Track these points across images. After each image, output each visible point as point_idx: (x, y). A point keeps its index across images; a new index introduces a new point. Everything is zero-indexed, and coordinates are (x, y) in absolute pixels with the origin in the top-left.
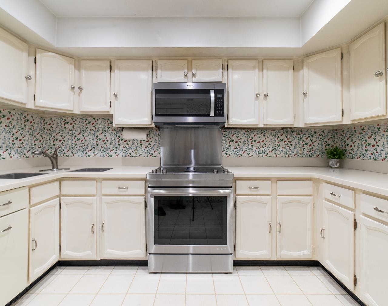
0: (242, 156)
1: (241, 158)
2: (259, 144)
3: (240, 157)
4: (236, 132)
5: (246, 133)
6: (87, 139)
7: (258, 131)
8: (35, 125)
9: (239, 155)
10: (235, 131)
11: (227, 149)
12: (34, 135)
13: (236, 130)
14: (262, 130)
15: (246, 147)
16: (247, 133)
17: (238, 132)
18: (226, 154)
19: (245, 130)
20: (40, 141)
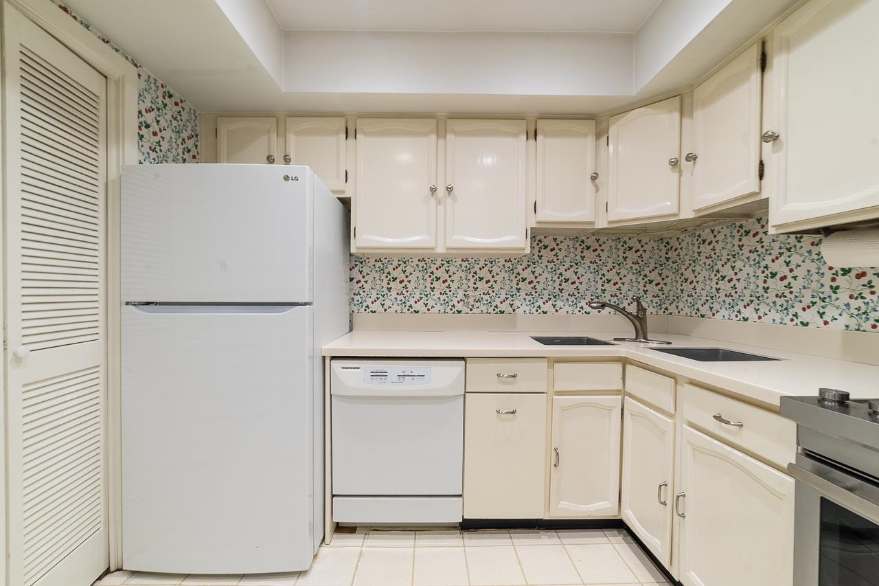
6: (742, 275)
20: (658, 284)
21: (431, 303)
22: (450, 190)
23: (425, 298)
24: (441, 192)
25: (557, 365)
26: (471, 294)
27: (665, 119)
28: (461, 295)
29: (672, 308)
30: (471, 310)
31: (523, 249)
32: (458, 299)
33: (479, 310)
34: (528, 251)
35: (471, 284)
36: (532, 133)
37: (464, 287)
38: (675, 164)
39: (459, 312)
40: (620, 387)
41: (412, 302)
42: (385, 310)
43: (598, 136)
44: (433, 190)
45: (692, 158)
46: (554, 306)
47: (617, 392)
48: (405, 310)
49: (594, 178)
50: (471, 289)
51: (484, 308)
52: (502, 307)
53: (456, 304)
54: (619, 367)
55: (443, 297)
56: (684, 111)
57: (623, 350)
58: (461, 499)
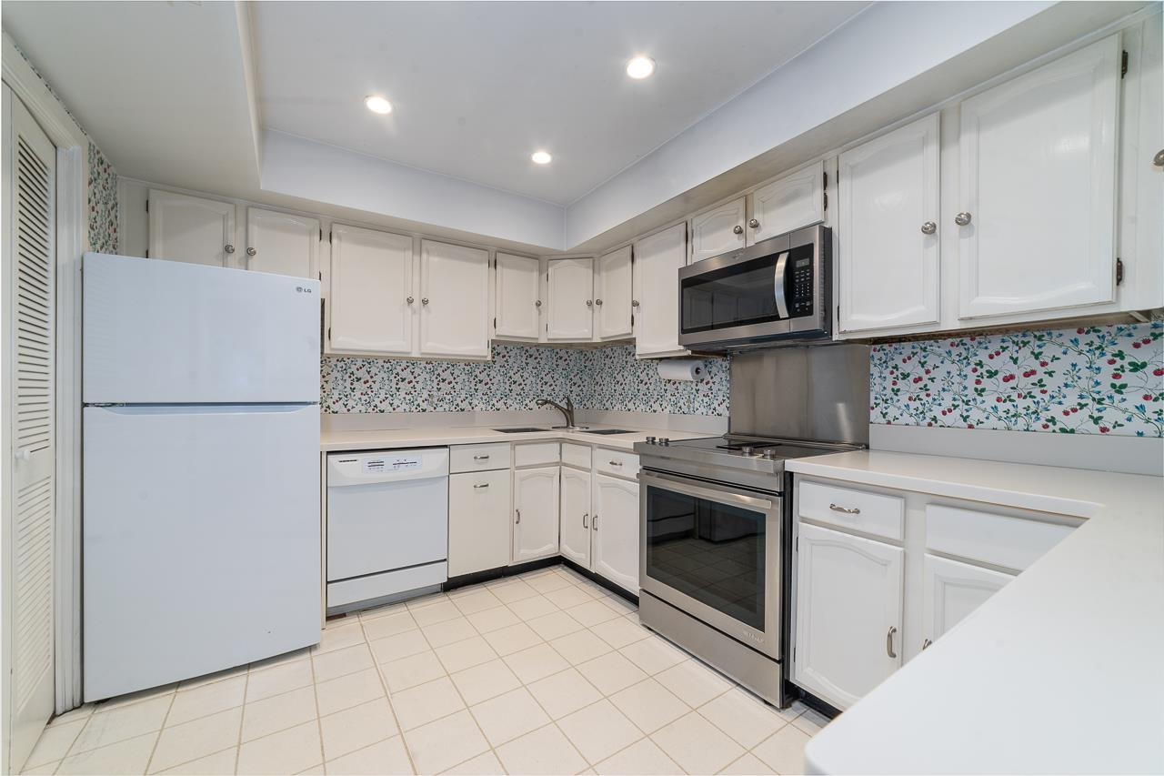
0: (939, 423)
1: (935, 429)
2: (1012, 383)
3: (930, 425)
4: (919, 350)
5: (955, 351)
7: (1006, 338)
8: (571, 364)
9: (928, 420)
10: (913, 347)
11: (886, 401)
12: (570, 377)
13: (915, 344)
14: (1024, 336)
15: (955, 394)
16: (961, 349)
17: (924, 350)
18: (884, 415)
19: (951, 340)
20: (579, 386)
21: (396, 402)
22: (425, 302)
23: (390, 398)
24: (417, 303)
25: (517, 447)
26: (435, 394)
27: (582, 272)
28: (425, 395)
29: (588, 404)
30: (435, 408)
31: (486, 357)
32: (423, 399)
33: (442, 409)
34: (489, 358)
35: (435, 385)
36: (492, 263)
37: (429, 387)
38: (590, 304)
39: (424, 411)
40: (558, 460)
41: (377, 401)
42: (349, 410)
43: (541, 272)
44: (410, 301)
45: (599, 303)
46: (505, 404)
47: (557, 464)
48: (370, 410)
49: (538, 304)
50: (435, 389)
51: (447, 407)
52: (462, 405)
53: (421, 403)
54: (557, 445)
55: (408, 397)
56: (595, 269)
57: (560, 434)
58: (446, 563)
